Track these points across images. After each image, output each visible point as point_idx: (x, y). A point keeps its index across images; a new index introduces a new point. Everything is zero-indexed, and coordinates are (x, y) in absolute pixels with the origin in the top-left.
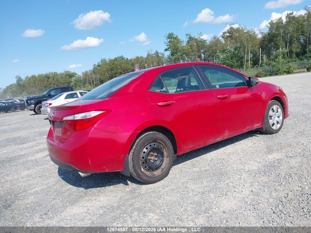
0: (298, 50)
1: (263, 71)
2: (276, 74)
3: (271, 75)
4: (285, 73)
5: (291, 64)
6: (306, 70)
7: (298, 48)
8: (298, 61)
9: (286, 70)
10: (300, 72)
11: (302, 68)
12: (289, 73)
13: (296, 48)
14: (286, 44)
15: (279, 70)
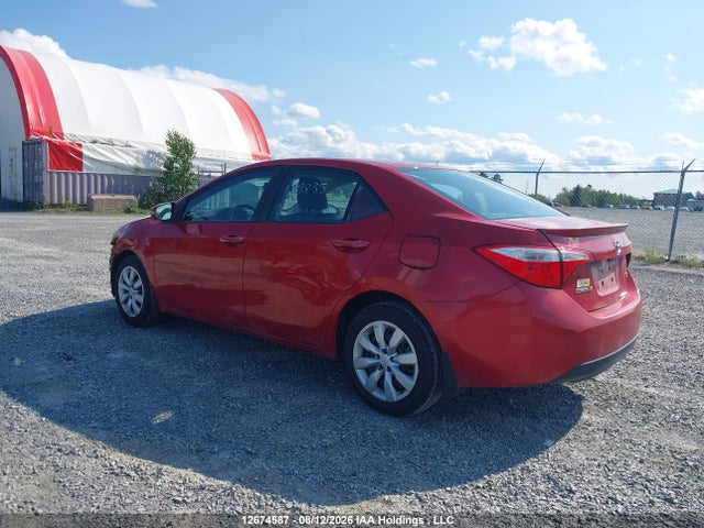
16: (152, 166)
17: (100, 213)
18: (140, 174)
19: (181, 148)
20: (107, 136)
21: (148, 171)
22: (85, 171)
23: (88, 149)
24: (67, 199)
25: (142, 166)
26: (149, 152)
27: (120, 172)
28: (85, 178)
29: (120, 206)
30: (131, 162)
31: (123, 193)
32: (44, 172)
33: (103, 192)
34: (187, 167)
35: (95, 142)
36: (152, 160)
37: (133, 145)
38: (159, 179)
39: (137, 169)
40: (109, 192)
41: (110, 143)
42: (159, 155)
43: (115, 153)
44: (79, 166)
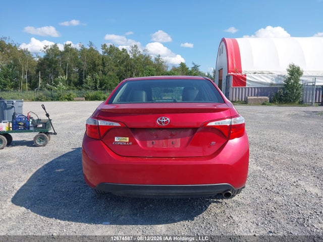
0: (76, 80)
1: (44, 94)
2: (58, 100)
3: (52, 100)
4: (66, 100)
5: (71, 92)
6: (84, 99)
7: (76, 77)
8: (76, 90)
9: (67, 97)
10: (79, 100)
11: (81, 97)
12: (69, 99)
13: (75, 77)
14: (65, 72)
15: (60, 96)
16: (279, 82)
17: (250, 105)
18: (273, 86)
19: (295, 72)
20: (261, 70)
21: (277, 84)
22: (247, 86)
23: (249, 76)
24: (239, 99)
25: (274, 82)
26: (278, 75)
27: (263, 86)
28: (247, 89)
29: (260, 102)
30: (269, 81)
31: (264, 96)
32: (230, 88)
33: (254, 96)
34: (297, 81)
35: (255, 73)
36: (280, 79)
37: (273, 72)
38: (283, 88)
39: (272, 84)
40: (257, 96)
41: (262, 73)
42: (284, 76)
43: (261, 78)
44: (244, 84)
